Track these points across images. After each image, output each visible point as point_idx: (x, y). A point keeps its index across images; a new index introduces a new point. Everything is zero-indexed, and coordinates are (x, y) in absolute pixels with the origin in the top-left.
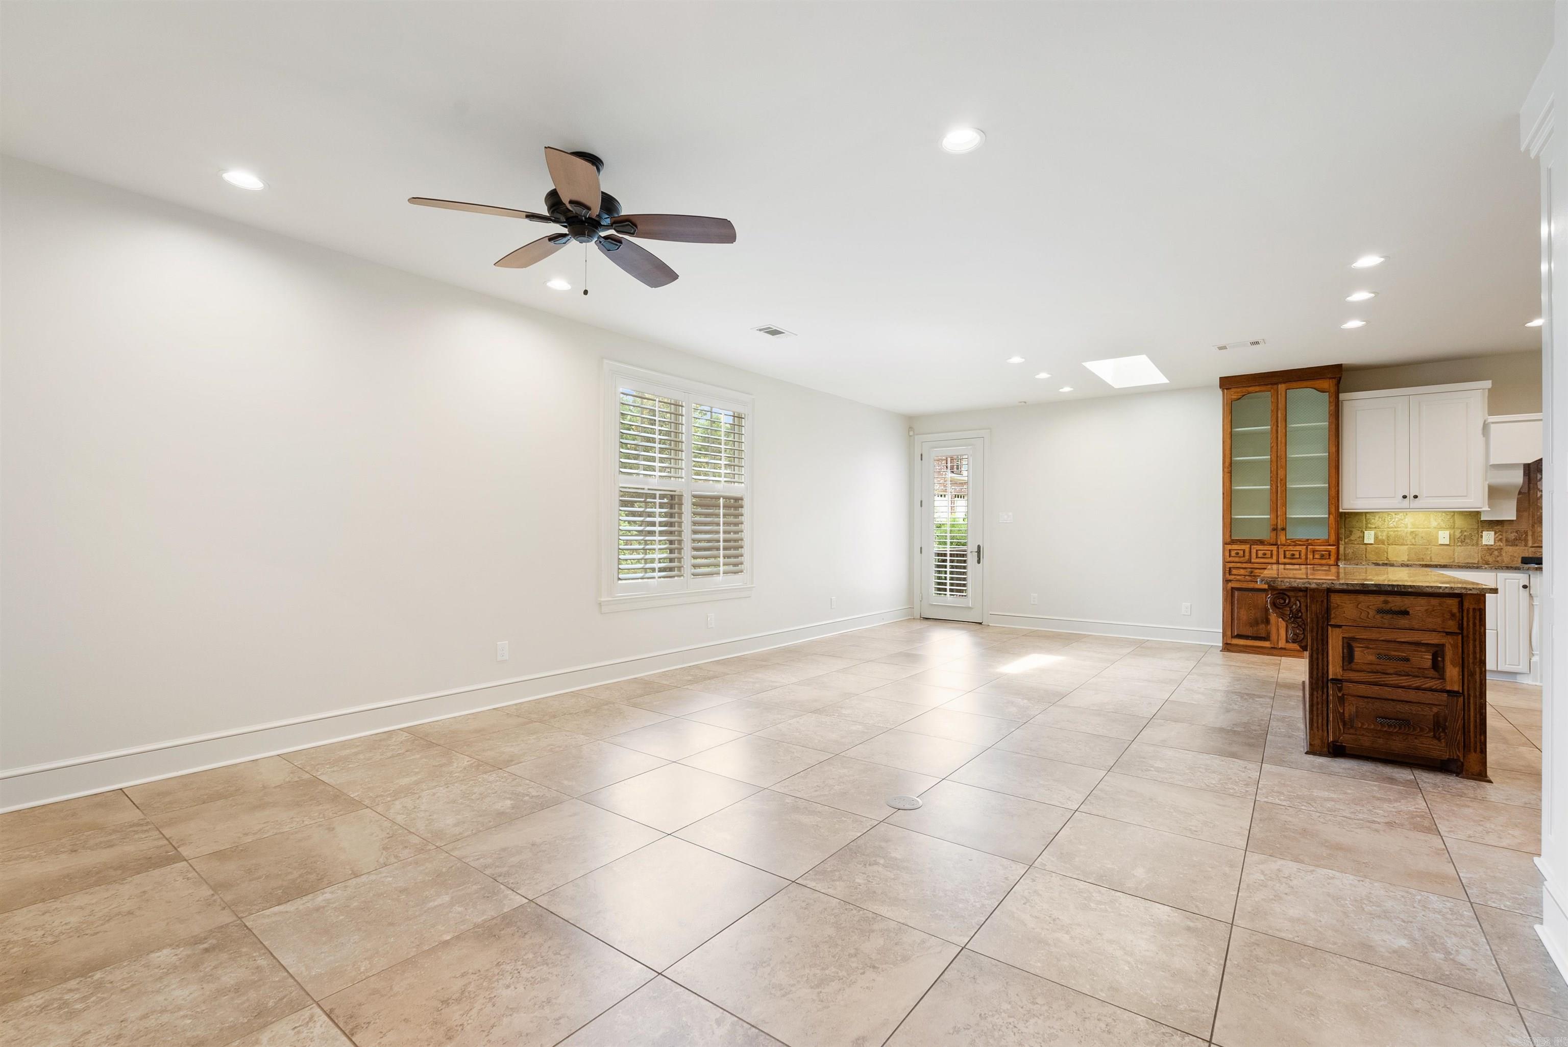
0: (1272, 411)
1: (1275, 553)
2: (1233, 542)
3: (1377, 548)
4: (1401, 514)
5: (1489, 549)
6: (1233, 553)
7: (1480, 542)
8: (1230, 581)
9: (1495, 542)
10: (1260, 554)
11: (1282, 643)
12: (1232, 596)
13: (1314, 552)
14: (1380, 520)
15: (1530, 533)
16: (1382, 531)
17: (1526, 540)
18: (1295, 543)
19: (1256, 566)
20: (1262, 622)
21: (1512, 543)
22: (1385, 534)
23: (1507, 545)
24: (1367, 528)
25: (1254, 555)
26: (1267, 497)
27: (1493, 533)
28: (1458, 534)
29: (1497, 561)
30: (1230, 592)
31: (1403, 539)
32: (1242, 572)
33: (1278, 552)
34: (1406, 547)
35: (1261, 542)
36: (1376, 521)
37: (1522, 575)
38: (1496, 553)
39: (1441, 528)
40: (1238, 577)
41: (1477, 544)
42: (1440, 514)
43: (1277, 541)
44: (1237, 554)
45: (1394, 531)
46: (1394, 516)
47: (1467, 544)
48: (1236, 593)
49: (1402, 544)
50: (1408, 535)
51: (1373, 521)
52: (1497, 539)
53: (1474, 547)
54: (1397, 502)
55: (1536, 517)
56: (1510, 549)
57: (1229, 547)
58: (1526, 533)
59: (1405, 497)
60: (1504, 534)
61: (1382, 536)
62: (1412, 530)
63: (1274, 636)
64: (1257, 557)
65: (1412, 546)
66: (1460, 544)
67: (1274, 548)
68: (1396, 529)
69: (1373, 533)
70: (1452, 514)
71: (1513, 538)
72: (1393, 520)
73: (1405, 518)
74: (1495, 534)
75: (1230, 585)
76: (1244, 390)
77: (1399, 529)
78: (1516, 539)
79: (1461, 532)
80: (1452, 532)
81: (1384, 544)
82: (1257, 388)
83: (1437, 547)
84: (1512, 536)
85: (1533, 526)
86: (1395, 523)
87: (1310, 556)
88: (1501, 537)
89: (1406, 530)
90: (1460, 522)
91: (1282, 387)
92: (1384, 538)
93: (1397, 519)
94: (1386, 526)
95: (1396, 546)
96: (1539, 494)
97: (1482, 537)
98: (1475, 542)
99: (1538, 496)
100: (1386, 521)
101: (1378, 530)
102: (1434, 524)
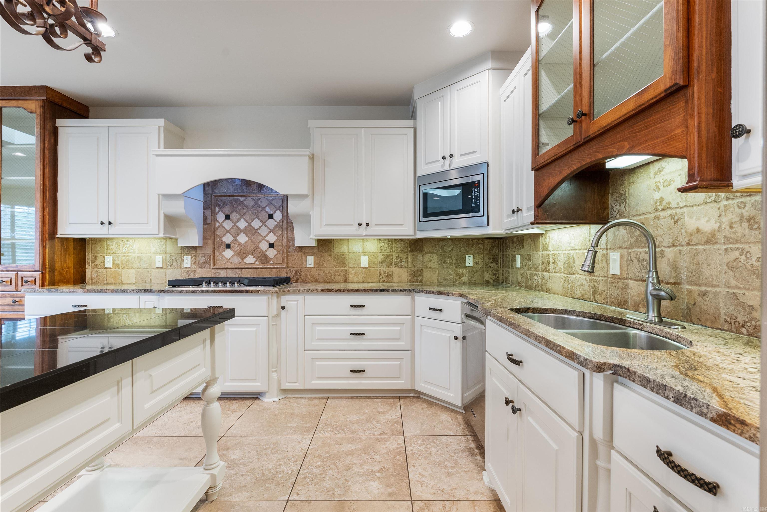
3: (114, 272)
4: (131, 241)
5: (187, 271)
7: (182, 265)
9: (191, 265)
14: (117, 246)
15: (212, 257)
16: (118, 256)
17: (210, 263)
21: (202, 266)
22: (119, 258)
23: (199, 268)
24: (107, 253)
27: (190, 257)
28: (168, 259)
31: (132, 264)
34: (134, 270)
36: (113, 246)
37: (156, 297)
38: (192, 274)
39: (157, 253)
41: (180, 267)
42: (156, 241)
45: (126, 256)
46: (126, 242)
47: (174, 267)
49: (132, 268)
50: (136, 259)
51: (111, 247)
52: (192, 263)
53: (179, 270)
55: (216, 244)
56: (200, 270)
58: (210, 257)
60: (197, 258)
62: (138, 255)
65: (138, 270)
66: (169, 267)
68: (127, 254)
69: (111, 258)
70: (165, 240)
71: (202, 261)
72: (125, 246)
73: (133, 244)
74: (191, 258)
77: (129, 254)
78: (204, 263)
79: (170, 257)
80: (164, 257)
81: (119, 268)
83: (155, 270)
84: (202, 259)
85: (214, 252)
86: (126, 249)
88: (195, 261)
89: (134, 255)
90: (169, 248)
92: (119, 262)
93: (128, 245)
94: (120, 252)
95: (127, 270)
96: (218, 224)
97: (183, 261)
98: (179, 264)
99: (217, 226)
100: (121, 246)
101: (115, 255)
102: (153, 250)
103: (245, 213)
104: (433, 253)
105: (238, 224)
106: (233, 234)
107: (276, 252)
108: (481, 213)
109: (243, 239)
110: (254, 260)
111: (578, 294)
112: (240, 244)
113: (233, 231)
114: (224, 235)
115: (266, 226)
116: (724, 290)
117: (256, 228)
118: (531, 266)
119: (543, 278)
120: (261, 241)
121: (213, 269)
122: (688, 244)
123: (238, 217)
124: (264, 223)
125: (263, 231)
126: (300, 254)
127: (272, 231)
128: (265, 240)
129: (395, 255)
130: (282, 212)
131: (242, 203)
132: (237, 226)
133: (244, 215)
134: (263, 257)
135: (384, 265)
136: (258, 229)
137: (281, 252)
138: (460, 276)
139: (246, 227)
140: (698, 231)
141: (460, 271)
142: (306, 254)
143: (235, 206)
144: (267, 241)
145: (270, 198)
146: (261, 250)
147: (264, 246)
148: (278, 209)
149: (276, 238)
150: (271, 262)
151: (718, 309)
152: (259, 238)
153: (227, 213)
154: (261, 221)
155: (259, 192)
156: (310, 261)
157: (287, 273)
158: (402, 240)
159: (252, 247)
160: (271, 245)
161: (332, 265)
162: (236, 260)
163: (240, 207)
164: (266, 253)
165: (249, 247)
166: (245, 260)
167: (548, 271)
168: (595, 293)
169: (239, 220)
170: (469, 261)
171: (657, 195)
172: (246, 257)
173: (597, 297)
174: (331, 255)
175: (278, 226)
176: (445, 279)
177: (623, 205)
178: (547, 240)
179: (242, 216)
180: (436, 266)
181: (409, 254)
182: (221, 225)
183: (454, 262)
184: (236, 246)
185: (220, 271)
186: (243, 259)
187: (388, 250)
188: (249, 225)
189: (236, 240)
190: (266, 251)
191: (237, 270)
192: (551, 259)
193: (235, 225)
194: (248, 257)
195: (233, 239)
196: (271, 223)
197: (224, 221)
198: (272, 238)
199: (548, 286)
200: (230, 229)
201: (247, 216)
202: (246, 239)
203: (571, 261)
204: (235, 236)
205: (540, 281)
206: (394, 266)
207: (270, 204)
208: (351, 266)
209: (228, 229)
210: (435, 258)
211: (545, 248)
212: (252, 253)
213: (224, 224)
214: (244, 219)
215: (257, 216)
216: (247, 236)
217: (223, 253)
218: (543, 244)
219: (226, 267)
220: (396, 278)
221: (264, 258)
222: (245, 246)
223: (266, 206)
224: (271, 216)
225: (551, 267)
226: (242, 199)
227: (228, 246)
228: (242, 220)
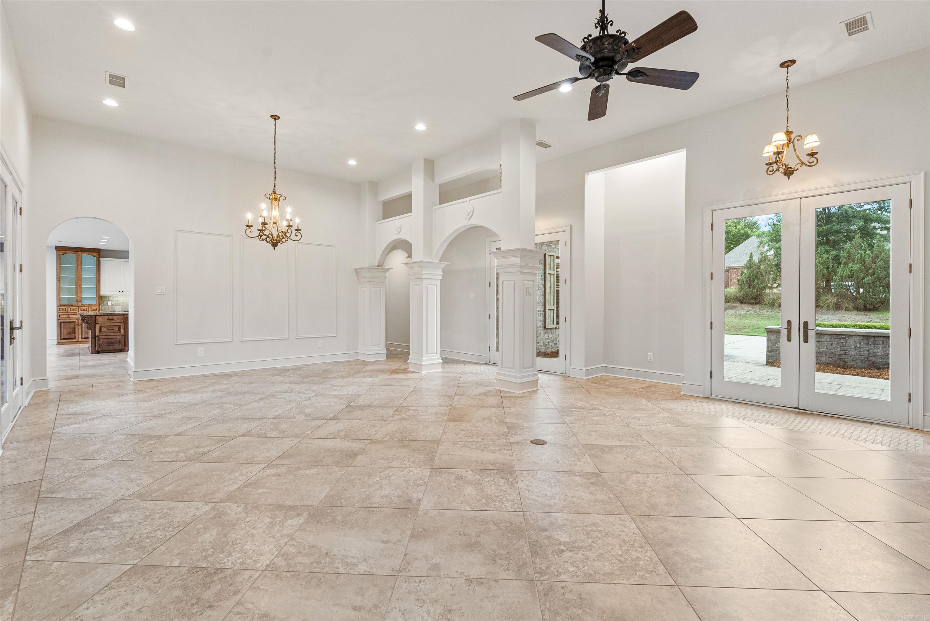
0: (76, 260)
1: (77, 309)
2: (61, 305)
3: (112, 307)
6: (61, 310)
8: (60, 319)
10: (72, 309)
11: (80, 340)
12: (61, 325)
13: (91, 308)
14: (113, 298)
18: (85, 306)
19: (70, 314)
20: (73, 333)
22: (114, 302)
24: (109, 301)
25: (69, 310)
26: (74, 290)
30: (60, 323)
32: (65, 316)
33: (78, 309)
34: (120, 306)
35: (72, 306)
36: (111, 298)
40: (63, 318)
43: (78, 305)
44: (63, 310)
48: (62, 324)
50: (121, 303)
54: (117, 293)
57: (60, 307)
59: (120, 291)
62: (122, 301)
63: (77, 338)
64: (71, 311)
65: (122, 306)
67: (77, 308)
73: (120, 298)
75: (60, 321)
76: (65, 252)
82: (70, 252)
87: (90, 310)
89: (120, 301)
91: (80, 253)
92: (114, 304)
93: (117, 298)
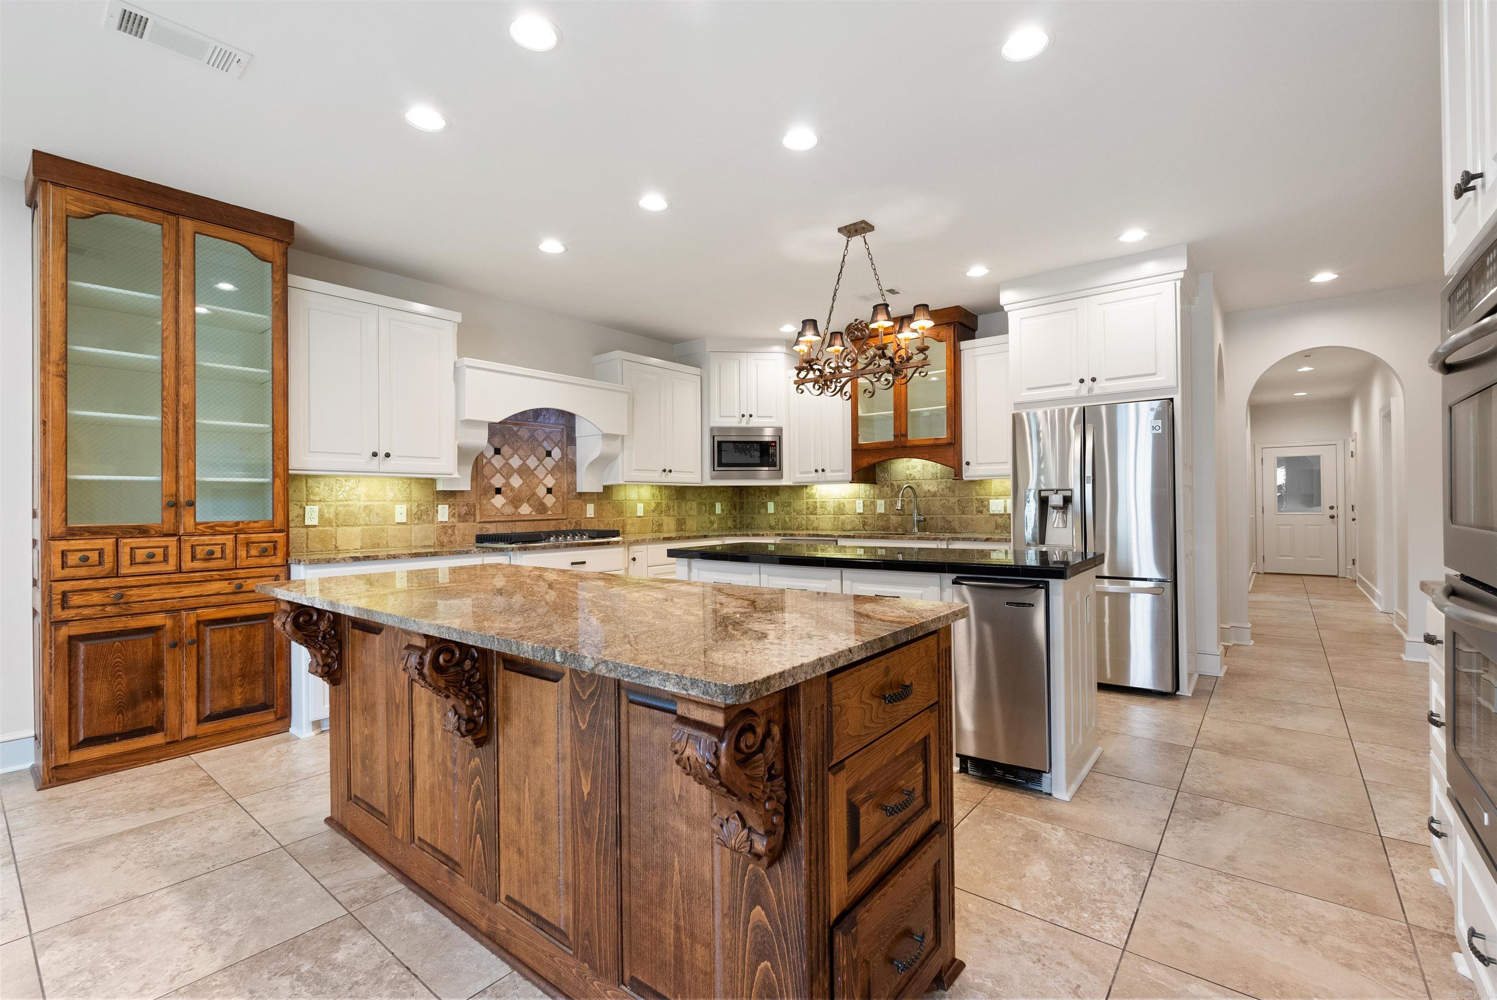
0: (166, 266)
1: (173, 551)
2: (72, 533)
3: (321, 532)
4: (353, 481)
5: (444, 528)
6: (73, 559)
7: (436, 519)
8: (66, 622)
9: (449, 518)
10: (141, 555)
11: (190, 729)
12: (72, 655)
13: (248, 544)
14: (327, 488)
15: (478, 507)
16: (329, 506)
17: (474, 515)
18: (213, 529)
19: (131, 581)
20: (147, 696)
21: (463, 518)
22: (332, 510)
23: (459, 521)
24: (308, 501)
25: (125, 559)
26: (156, 438)
27: (447, 506)
28: (415, 510)
29: (451, 542)
30: (66, 646)
31: (355, 517)
32: (96, 598)
33: (180, 549)
34: (359, 528)
35: (143, 531)
36: (320, 489)
38: (450, 531)
39: (396, 501)
40: (86, 612)
41: (433, 521)
42: (397, 482)
43: (178, 528)
44: (85, 559)
45: (345, 506)
46: (344, 483)
47: (424, 522)
48: (82, 647)
49: (355, 525)
50: (361, 511)
51: (317, 490)
52: (450, 514)
53: (431, 525)
54: (364, 462)
55: (482, 488)
56: (461, 525)
57: (63, 545)
58: (474, 506)
59: (375, 455)
60: (457, 508)
61: (329, 514)
62: (366, 503)
63: (172, 719)
64: (133, 563)
65: (365, 527)
66: (416, 521)
67: (172, 542)
68: (346, 503)
69: (316, 508)
70: (409, 481)
71: (464, 512)
72: (343, 489)
73: (357, 487)
74: (449, 507)
75: (64, 632)
76: (101, 201)
77: (350, 503)
78: (466, 514)
79: (418, 506)
80: (409, 507)
81: (331, 526)
82: (133, 209)
83: (393, 527)
84: (464, 510)
85: (482, 499)
86: (345, 494)
87: (242, 553)
88: (454, 511)
89: (358, 504)
90: (417, 493)
91: (187, 226)
92: (331, 516)
93: (347, 488)
94: (334, 499)
95: (346, 528)
96: (485, 461)
97: (437, 512)
98: (431, 518)
99: (484, 462)
100: (334, 489)
101: (323, 503)
102: (390, 495)
103: (519, 448)
104: (693, 501)
105: (511, 461)
106: (504, 474)
107: (554, 500)
108: (778, 468)
109: (516, 482)
110: (531, 509)
111: (849, 527)
112: (512, 489)
113: (505, 471)
114: (493, 476)
115: (544, 466)
116: (940, 516)
117: (532, 468)
118: (792, 511)
119: (808, 520)
120: (538, 486)
121: (480, 523)
122: (924, 497)
123: (511, 451)
124: (541, 461)
125: (540, 473)
126: (580, 501)
127: (551, 472)
128: (543, 484)
129: (664, 502)
130: (560, 449)
131: (516, 433)
132: (509, 464)
133: (518, 450)
134: (540, 505)
135: (656, 514)
136: (535, 469)
137: (561, 499)
138: (712, 523)
139: (520, 466)
140: (929, 491)
141: (712, 518)
142: (586, 502)
143: (507, 437)
144: (545, 485)
145: (548, 430)
146: (538, 496)
147: (541, 491)
148: (556, 445)
149: (554, 481)
150: (550, 512)
151: (938, 524)
152: (536, 481)
153: (497, 446)
154: (538, 459)
155: (535, 421)
156: (590, 510)
157: (566, 525)
158: (670, 486)
159: (528, 493)
160: (549, 491)
161: (612, 515)
162: (509, 510)
163: (513, 439)
164: (544, 501)
165: (524, 492)
166: (519, 510)
167: (816, 514)
168: (864, 526)
169: (512, 456)
170: (718, 509)
171: (908, 472)
172: (520, 506)
173: (866, 527)
174: (610, 503)
175: (557, 467)
176: (702, 528)
177: (886, 474)
178: (814, 491)
179: (515, 452)
180: (695, 513)
181: (676, 502)
182: (489, 462)
183: (708, 509)
184: (508, 492)
185: (488, 526)
186: (517, 508)
187: (659, 498)
188: (524, 464)
189: (507, 484)
190: (543, 498)
191: (510, 524)
192: (818, 505)
193: (507, 464)
194: (523, 506)
195: (504, 481)
196: (549, 462)
197: (492, 457)
198: (550, 482)
199: (815, 525)
200: (501, 469)
201: (521, 452)
202: (521, 482)
203: (841, 506)
204: (507, 477)
205: (804, 522)
206: (664, 514)
207: (547, 438)
208: (628, 515)
209: (498, 467)
210: (694, 505)
211: (811, 496)
212: (528, 500)
213: (493, 461)
214: (518, 455)
215: (533, 451)
216: (521, 478)
217: (493, 501)
218: (807, 494)
219: (497, 520)
220: (665, 528)
221: (541, 507)
222: (519, 491)
223: (544, 440)
224: (549, 454)
225: (819, 511)
226: (515, 429)
227: (498, 491)
228: (516, 456)
